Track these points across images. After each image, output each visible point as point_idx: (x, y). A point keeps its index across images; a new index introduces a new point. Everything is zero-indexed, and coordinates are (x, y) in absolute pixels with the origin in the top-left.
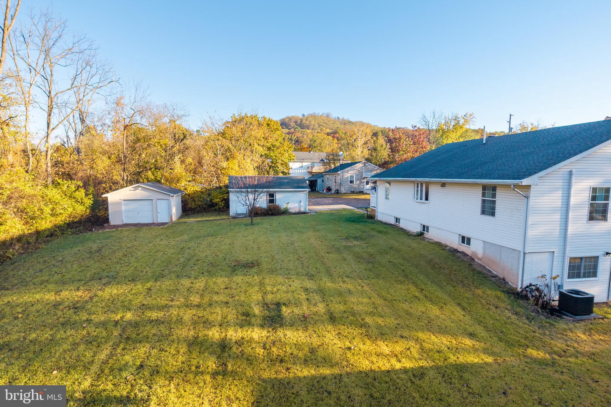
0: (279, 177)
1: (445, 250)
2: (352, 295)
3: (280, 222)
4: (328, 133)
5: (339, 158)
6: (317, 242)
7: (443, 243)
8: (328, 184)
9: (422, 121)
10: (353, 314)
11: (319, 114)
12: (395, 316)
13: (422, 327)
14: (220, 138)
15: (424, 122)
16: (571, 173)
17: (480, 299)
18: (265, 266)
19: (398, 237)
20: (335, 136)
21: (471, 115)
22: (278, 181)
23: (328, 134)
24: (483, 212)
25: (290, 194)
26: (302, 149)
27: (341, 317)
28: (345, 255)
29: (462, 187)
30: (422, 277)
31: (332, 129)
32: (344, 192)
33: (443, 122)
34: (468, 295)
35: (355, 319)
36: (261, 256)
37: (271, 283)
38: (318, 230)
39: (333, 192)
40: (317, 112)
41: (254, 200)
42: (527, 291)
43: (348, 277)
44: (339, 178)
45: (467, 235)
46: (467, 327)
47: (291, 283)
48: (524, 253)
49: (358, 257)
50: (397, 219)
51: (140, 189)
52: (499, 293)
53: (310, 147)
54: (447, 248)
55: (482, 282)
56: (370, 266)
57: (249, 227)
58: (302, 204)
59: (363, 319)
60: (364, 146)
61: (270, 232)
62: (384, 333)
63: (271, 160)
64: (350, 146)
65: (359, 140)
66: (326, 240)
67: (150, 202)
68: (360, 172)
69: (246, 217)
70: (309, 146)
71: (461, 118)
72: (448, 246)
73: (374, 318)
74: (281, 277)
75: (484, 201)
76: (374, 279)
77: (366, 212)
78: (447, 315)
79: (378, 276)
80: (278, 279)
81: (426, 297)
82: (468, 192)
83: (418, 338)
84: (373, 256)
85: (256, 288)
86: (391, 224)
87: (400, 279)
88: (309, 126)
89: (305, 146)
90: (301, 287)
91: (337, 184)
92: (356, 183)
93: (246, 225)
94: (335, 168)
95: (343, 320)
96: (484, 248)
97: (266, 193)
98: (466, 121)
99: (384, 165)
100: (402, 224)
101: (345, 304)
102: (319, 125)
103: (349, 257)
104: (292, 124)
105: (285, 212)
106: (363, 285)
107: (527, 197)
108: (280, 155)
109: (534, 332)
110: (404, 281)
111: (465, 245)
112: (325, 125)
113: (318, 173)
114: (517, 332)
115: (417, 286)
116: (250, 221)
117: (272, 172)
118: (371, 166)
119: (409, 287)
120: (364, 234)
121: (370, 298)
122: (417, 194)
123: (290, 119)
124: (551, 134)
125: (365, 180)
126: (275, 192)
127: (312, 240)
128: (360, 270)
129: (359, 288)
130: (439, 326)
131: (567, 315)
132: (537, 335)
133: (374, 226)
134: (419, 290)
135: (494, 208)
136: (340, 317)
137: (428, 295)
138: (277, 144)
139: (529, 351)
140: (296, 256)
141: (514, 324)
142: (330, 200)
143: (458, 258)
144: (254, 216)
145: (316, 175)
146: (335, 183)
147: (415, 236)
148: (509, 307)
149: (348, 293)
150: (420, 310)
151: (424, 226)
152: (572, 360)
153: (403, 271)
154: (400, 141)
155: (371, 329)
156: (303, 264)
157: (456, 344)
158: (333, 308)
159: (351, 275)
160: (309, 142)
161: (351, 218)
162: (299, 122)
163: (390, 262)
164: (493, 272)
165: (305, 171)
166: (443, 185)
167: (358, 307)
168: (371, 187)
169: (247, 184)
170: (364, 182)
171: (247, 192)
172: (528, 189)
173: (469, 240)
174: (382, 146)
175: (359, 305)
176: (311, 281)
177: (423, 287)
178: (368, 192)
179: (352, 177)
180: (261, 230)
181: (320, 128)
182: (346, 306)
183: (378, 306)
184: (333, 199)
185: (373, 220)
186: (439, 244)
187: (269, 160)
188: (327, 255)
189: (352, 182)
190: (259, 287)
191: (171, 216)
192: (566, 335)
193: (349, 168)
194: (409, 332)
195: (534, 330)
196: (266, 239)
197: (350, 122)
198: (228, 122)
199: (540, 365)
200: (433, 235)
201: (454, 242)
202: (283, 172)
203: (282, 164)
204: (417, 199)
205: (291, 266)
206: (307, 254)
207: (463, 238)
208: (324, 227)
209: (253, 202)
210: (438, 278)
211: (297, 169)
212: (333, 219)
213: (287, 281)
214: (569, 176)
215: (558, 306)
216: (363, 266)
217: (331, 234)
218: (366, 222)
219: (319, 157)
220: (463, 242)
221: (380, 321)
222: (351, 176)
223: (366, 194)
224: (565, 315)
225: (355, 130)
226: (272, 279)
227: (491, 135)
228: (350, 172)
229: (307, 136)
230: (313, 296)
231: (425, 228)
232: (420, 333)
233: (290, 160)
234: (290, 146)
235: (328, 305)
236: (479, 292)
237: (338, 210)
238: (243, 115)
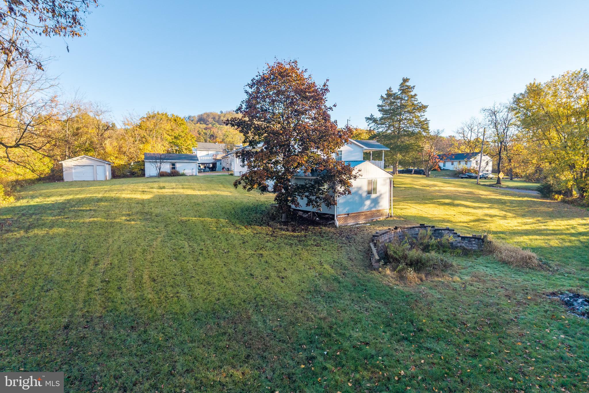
8: (224, 165)
14: (138, 129)
25: (186, 164)
51: (85, 158)
58: (194, 170)
67: (92, 167)
69: (155, 177)
97: (169, 163)
104: (210, 120)
105: (183, 175)
108: (185, 143)
113: (219, 158)
123: (208, 115)
126: (176, 162)
138: (183, 135)
144: (161, 177)
145: (218, 160)
165: (211, 157)
191: (106, 176)
198: (144, 118)
203: (186, 149)
211: (204, 156)
238: (156, 112)
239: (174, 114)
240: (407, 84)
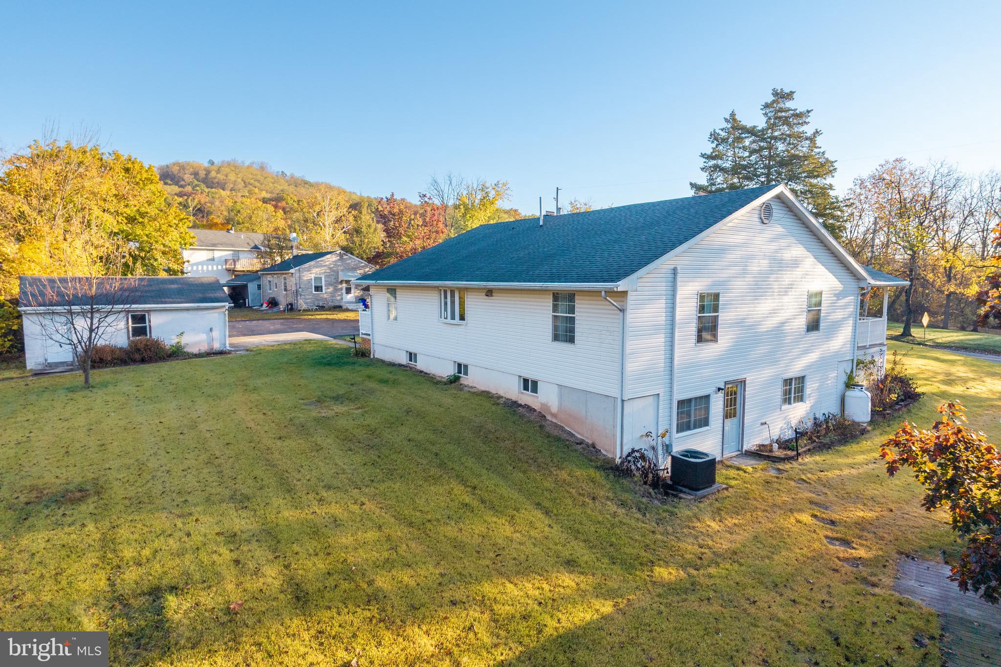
0: (157, 279)
1: (498, 404)
2: (341, 528)
3: (164, 376)
4: (264, 198)
5: (290, 244)
6: (253, 416)
7: (494, 392)
9: (433, 188)
10: (348, 575)
11: (243, 162)
12: (434, 558)
13: (487, 570)
15: (435, 191)
16: (675, 271)
17: (568, 488)
18: (118, 492)
19: (418, 389)
20: (280, 204)
21: (504, 185)
22: (154, 288)
23: (265, 201)
24: (556, 338)
25: (185, 315)
26: (211, 226)
27: (322, 588)
28: (319, 439)
29: (520, 295)
30: (470, 462)
31: (272, 193)
32: (304, 307)
33: (465, 193)
34: (548, 484)
35: (353, 585)
36: (107, 466)
37: (136, 536)
38: (255, 389)
39: (282, 307)
40: (240, 160)
41: (91, 330)
42: (629, 462)
43: (328, 487)
44: (292, 282)
45: (531, 376)
46: (560, 547)
47: (191, 527)
48: (623, 401)
49: (347, 439)
50: (411, 354)
52: (592, 472)
53: (228, 223)
54: (502, 401)
55: (565, 456)
56: (373, 455)
57: (78, 395)
58: (216, 334)
59: (370, 583)
60: (336, 225)
61: (135, 403)
62: (417, 605)
63: (137, 245)
64: (308, 223)
65: (326, 214)
66: (274, 408)
68: (334, 271)
69: (72, 370)
70: (227, 220)
71: (491, 188)
72: (502, 397)
73: (394, 572)
74: (164, 515)
75: (555, 317)
76: (383, 481)
77: (352, 345)
78: (523, 532)
79: (390, 474)
80: (156, 523)
81: (483, 501)
82: (531, 305)
83: (483, 597)
84: (377, 433)
85: (92, 558)
86: (400, 365)
87: (432, 473)
88: (225, 183)
89: (219, 221)
90: (217, 534)
91: (288, 292)
92: (327, 292)
93: (71, 390)
94: (282, 262)
95: (327, 595)
96: (561, 396)
97: (122, 315)
98: (498, 194)
99: (376, 258)
100: (421, 364)
101: (329, 554)
102: (245, 182)
103: (328, 442)
104: (188, 177)
105: (176, 354)
106: (363, 499)
107: (622, 311)
108: (159, 233)
109: (653, 532)
110: (441, 476)
111: (529, 393)
112: (257, 184)
113: (248, 271)
114: (631, 538)
115: (464, 482)
116: (83, 378)
117: (139, 271)
118: (353, 260)
119: (452, 486)
120: (353, 388)
121: (380, 527)
122: (446, 310)
123: (182, 167)
124: (634, 213)
125: (344, 285)
126: (149, 311)
127: (241, 414)
128: (354, 467)
129: (355, 508)
130: (515, 559)
131: (685, 492)
132: (659, 537)
133: (371, 371)
134: (469, 489)
135: (572, 330)
136: (319, 590)
137: (486, 496)
138: (152, 211)
139: (657, 570)
140: (204, 457)
141: (624, 524)
142: (277, 325)
143: (522, 416)
144: (93, 367)
145: (244, 275)
146: (286, 290)
147: (446, 384)
148: (611, 495)
149: (332, 526)
150: (477, 532)
151: (459, 365)
152: (712, 570)
153: (437, 454)
154: (401, 218)
155: (389, 602)
156: (222, 472)
157: (550, 591)
158: (300, 572)
159: (335, 483)
160: (225, 213)
161: (323, 358)
162: (202, 174)
163: (409, 440)
164: (577, 435)
165: (220, 267)
166: (489, 293)
167: (357, 555)
168: (356, 297)
169: (68, 296)
170: (341, 289)
171: (71, 313)
172: (623, 297)
173: (535, 383)
174: (369, 226)
175: (360, 550)
176: (244, 513)
177: (475, 481)
178: (350, 308)
179: (318, 279)
180: (111, 399)
181: (248, 189)
182: (331, 558)
183: (398, 544)
184: (282, 321)
185: (367, 359)
186: (486, 395)
187: (131, 243)
188: (279, 443)
189: (318, 288)
190: (98, 554)
192: (694, 527)
193: (312, 263)
194: (466, 588)
195: (653, 529)
196: (122, 423)
197: (306, 183)
198: (20, 157)
199: (678, 594)
200: (475, 379)
201: (512, 390)
202: (168, 271)
203: (164, 253)
204: (446, 318)
205: (191, 481)
206: (232, 447)
207: (526, 381)
208: (267, 380)
209: (86, 335)
210: (496, 460)
211: (202, 263)
212: (287, 363)
213: (180, 525)
214: (672, 276)
215: (671, 478)
216: (358, 459)
217: (284, 396)
218: (354, 363)
219: (248, 240)
220: (526, 388)
221: (406, 577)
222: (316, 279)
223: (347, 310)
224: (681, 491)
225: (318, 195)
226: (139, 526)
227: (549, 214)
228: (315, 270)
229: (222, 202)
230: (250, 551)
231: (462, 368)
232: (486, 585)
233: (184, 245)
234: (182, 217)
235: (287, 567)
236: (564, 475)
237: (294, 343)
238: (62, 144)
239: (121, 152)
240: (789, 104)
